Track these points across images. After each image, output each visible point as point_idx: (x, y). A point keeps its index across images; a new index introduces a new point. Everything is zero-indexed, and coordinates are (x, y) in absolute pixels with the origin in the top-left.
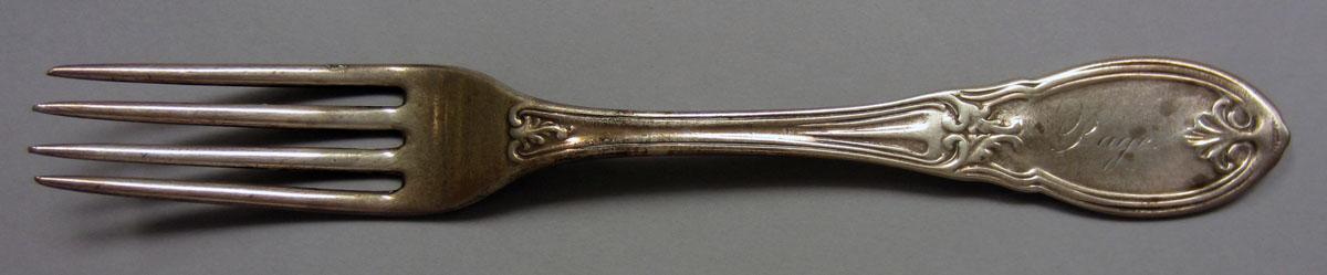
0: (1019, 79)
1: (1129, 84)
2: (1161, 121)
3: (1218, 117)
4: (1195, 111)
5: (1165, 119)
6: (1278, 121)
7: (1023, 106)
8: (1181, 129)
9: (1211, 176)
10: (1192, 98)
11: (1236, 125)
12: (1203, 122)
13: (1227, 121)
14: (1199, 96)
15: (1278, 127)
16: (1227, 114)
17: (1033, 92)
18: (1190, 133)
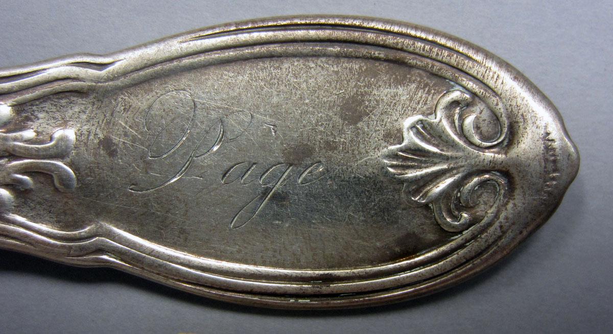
0: (72, 56)
1: (286, 65)
2: (341, 132)
3: (446, 124)
4: (404, 115)
5: (349, 132)
6: (555, 132)
7: (78, 106)
8: (377, 148)
9: (431, 237)
10: (400, 90)
11: (476, 139)
12: (418, 133)
13: (462, 133)
14: (413, 86)
15: (556, 144)
16: (462, 119)
17: (98, 80)
18: (394, 156)
